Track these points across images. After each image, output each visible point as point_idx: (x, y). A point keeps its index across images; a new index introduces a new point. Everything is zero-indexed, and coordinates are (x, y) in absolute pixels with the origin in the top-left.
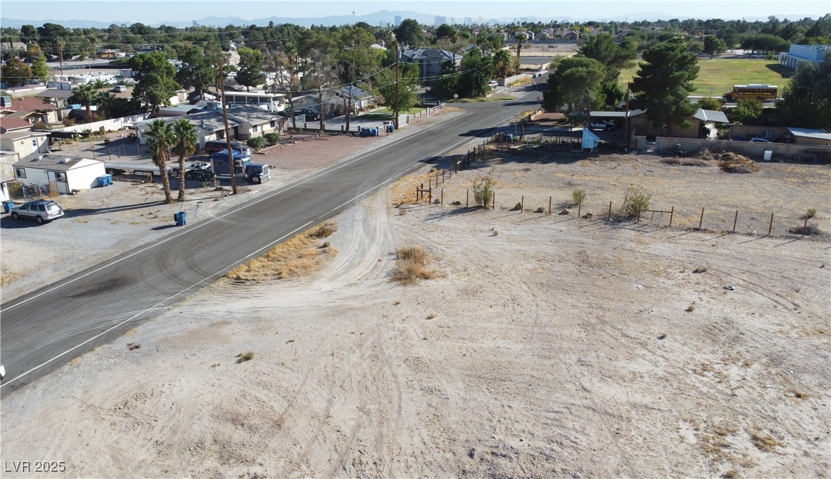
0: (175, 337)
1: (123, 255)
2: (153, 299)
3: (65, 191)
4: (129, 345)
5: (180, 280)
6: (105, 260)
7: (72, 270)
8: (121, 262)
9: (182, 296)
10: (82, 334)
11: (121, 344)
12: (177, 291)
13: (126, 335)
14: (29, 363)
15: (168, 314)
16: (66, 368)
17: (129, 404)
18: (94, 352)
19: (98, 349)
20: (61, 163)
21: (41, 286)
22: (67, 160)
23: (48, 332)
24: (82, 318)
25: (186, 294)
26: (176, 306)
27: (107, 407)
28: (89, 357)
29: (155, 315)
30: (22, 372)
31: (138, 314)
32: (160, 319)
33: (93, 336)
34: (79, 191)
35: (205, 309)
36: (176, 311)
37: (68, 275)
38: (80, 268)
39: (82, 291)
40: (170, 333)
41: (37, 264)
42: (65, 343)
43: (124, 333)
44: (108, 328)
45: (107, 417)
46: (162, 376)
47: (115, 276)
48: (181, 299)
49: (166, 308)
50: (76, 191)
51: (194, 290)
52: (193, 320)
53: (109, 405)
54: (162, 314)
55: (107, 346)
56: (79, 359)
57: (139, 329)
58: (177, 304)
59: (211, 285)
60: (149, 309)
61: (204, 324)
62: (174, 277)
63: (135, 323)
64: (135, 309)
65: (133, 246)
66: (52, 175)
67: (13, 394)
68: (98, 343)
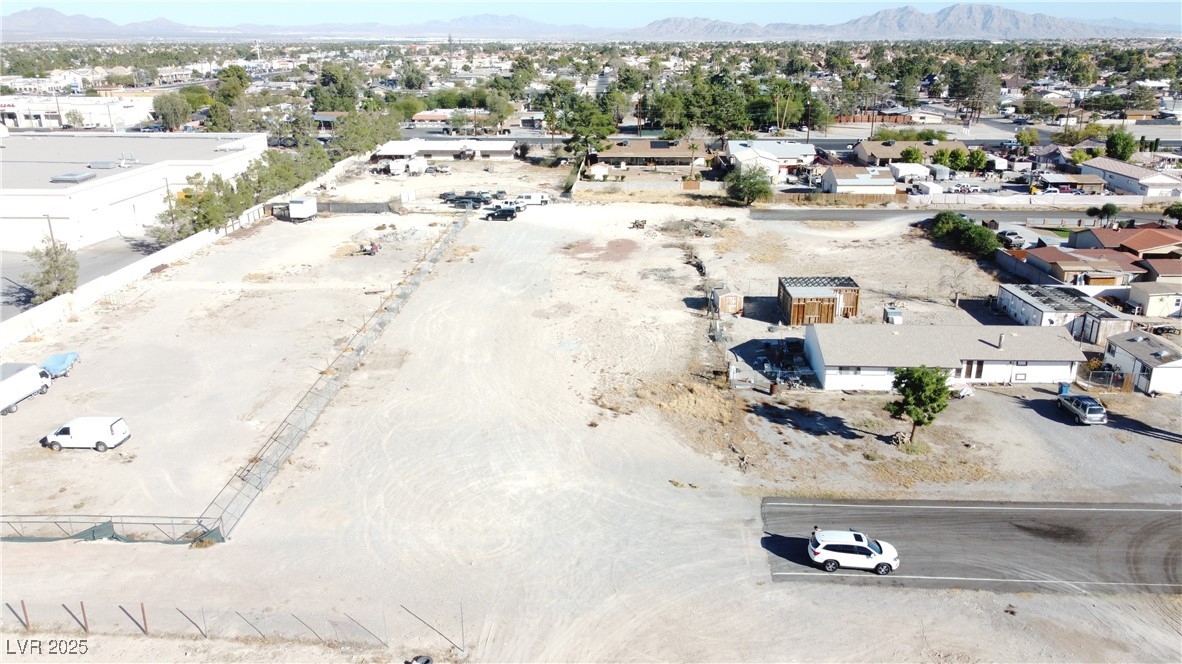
0: (1056, 627)
1: (1113, 505)
2: (1083, 574)
3: (1143, 389)
4: (1010, 606)
5: (1137, 569)
6: (1090, 501)
7: (1048, 496)
8: (1103, 512)
9: (1116, 589)
10: (985, 569)
11: (1003, 600)
12: (1117, 579)
13: (1018, 594)
14: (923, 569)
15: (1080, 600)
16: (942, 592)
17: (950, 657)
18: (976, 593)
19: (982, 593)
20: (1156, 355)
21: (1004, 499)
22: (1165, 353)
23: (964, 550)
24: (1002, 554)
25: (1123, 589)
26: (1096, 596)
27: (933, 647)
28: (969, 594)
29: (1066, 591)
30: (912, 574)
31: (1052, 581)
32: (1066, 599)
33: (992, 577)
34: (1161, 394)
35: (1122, 619)
36: (1093, 600)
37: (1040, 499)
38: (1058, 498)
39: (1031, 524)
40: (1058, 619)
41: (1026, 471)
42: (964, 570)
43: (1018, 592)
44: (1011, 577)
45: (924, 655)
46: (1001, 654)
47: (1076, 527)
48: (1110, 592)
49: (1084, 591)
50: (1156, 394)
51: (1136, 589)
52: (1096, 622)
53: (935, 647)
54: (1073, 595)
55: (992, 594)
56: (958, 591)
57: (1037, 597)
58: (1101, 594)
59: (1162, 596)
60: (1066, 583)
61: (1102, 633)
62: (1134, 561)
63: (1037, 588)
64: (1054, 574)
65: (1136, 499)
66: (1139, 365)
67: (890, 588)
68: (987, 587)
